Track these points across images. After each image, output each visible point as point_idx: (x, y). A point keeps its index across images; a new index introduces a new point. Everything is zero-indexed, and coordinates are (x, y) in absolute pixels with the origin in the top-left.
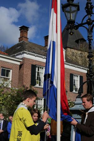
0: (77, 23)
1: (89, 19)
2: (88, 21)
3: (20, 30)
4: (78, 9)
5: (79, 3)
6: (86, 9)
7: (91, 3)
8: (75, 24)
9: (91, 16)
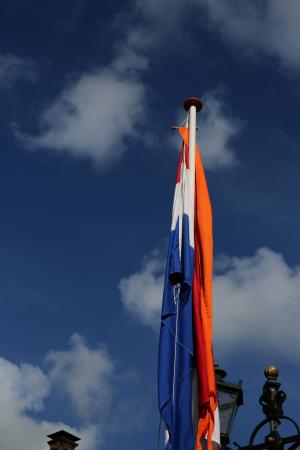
0: (235, 444)
1: (274, 434)
2: (271, 438)
3: (49, 443)
4: (240, 402)
5: (240, 382)
6: (264, 403)
7: (277, 386)
8: (228, 446)
9: (279, 423)
